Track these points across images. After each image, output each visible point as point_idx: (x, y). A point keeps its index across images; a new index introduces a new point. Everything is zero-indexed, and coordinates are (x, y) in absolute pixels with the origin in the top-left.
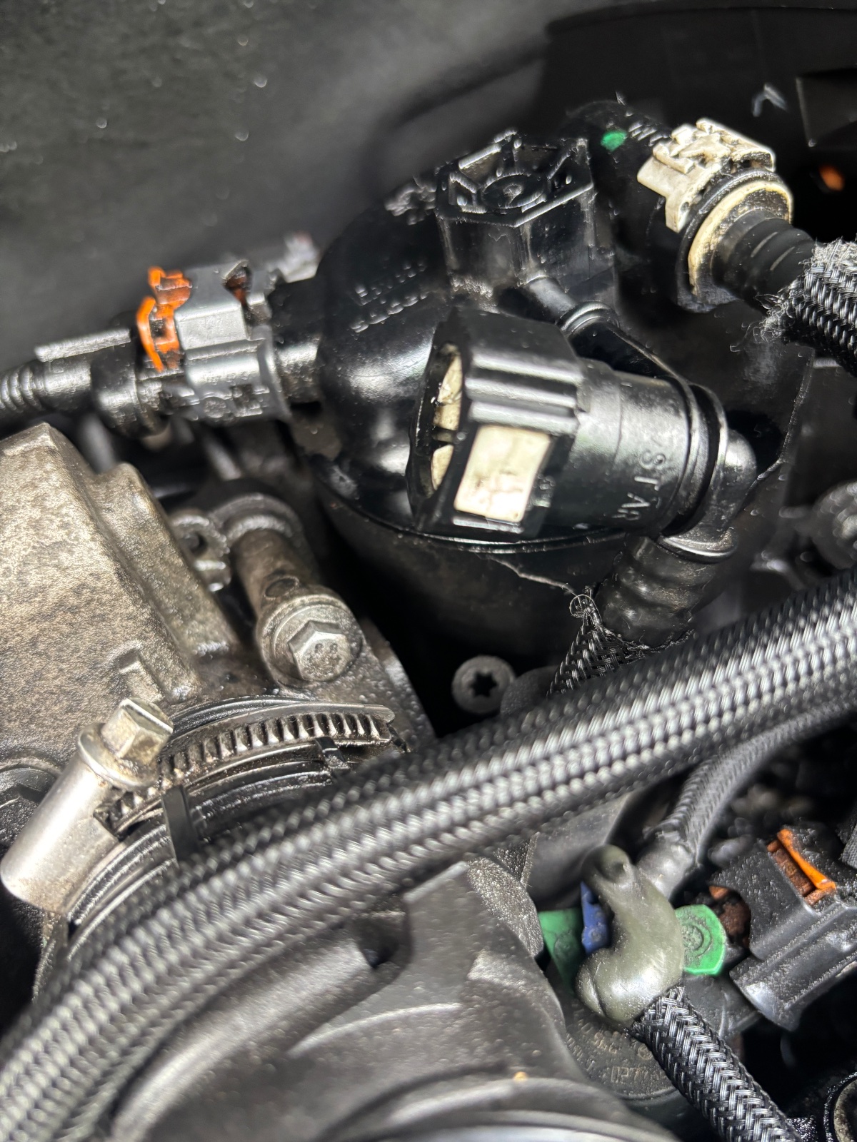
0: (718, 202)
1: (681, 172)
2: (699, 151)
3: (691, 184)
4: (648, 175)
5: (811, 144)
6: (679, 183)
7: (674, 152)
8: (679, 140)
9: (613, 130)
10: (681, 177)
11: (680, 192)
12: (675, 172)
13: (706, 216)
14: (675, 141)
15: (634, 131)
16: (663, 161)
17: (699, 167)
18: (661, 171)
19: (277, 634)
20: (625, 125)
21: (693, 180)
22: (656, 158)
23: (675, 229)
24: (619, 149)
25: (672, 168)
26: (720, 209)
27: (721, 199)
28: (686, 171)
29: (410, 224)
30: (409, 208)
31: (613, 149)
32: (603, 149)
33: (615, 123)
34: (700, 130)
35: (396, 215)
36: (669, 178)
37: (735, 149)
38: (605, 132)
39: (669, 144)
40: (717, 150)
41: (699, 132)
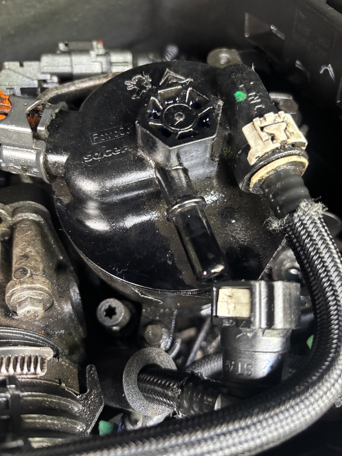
0: (273, 161)
1: (262, 140)
2: (274, 132)
3: (263, 148)
4: (247, 130)
5: (338, 101)
6: (259, 144)
7: (262, 125)
8: (266, 119)
9: (241, 90)
10: (260, 142)
11: (258, 150)
12: (259, 137)
13: (265, 165)
14: (265, 119)
16: (256, 127)
17: (270, 141)
18: (253, 133)
19: (13, 298)
20: (248, 90)
21: (265, 146)
22: (253, 124)
23: (250, 163)
25: (258, 134)
26: (272, 165)
27: (275, 160)
28: (264, 140)
29: (132, 98)
30: (135, 87)
31: (238, 101)
32: (234, 98)
33: (244, 87)
34: (279, 116)
35: (128, 89)
36: (255, 139)
37: (290, 137)
38: (238, 89)
39: (262, 119)
40: (281, 137)
41: (278, 117)
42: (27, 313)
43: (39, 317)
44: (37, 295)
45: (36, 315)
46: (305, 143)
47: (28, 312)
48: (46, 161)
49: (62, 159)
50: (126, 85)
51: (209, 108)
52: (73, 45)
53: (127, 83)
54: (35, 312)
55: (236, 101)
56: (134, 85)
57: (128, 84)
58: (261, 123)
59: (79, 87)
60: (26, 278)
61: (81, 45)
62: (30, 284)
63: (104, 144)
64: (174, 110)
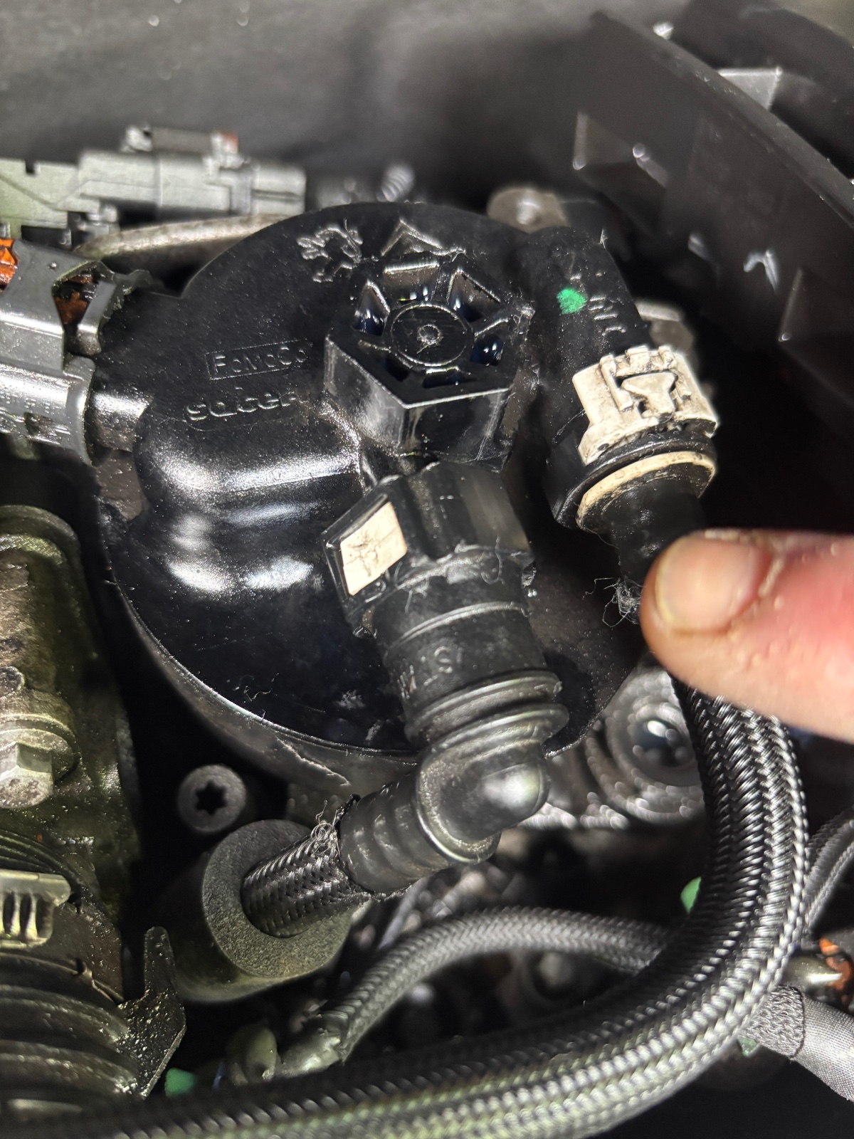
0: (638, 459)
1: (617, 407)
2: (645, 392)
3: (619, 427)
4: (585, 382)
5: (783, 338)
6: (610, 417)
7: (621, 373)
8: (631, 361)
9: (575, 286)
10: (613, 411)
11: (605, 431)
12: (611, 401)
14: (628, 360)
15: (596, 303)
16: (605, 377)
17: (636, 410)
18: (598, 389)
20: (591, 289)
21: (624, 421)
22: (600, 367)
23: (584, 459)
24: (571, 316)
25: (610, 392)
26: (637, 467)
27: (642, 457)
28: (622, 408)
29: (315, 280)
30: (323, 254)
31: (566, 311)
32: (557, 304)
33: (582, 279)
34: (660, 355)
35: (305, 257)
36: (602, 404)
37: (682, 407)
38: (567, 284)
39: (620, 358)
40: (661, 403)
41: (658, 359)
42: (11, 785)
43: (38, 796)
44: (39, 741)
45: (33, 791)
46: (714, 424)
47: (13, 782)
48: (91, 411)
49: (133, 408)
50: (301, 247)
51: (500, 321)
52: (165, 137)
53: (304, 242)
54: (31, 784)
55: (561, 311)
56: (319, 247)
57: (304, 246)
58: (618, 369)
59: (177, 239)
60: (14, 696)
61: (183, 140)
62: (23, 711)
63: (238, 381)
64: (416, 317)
